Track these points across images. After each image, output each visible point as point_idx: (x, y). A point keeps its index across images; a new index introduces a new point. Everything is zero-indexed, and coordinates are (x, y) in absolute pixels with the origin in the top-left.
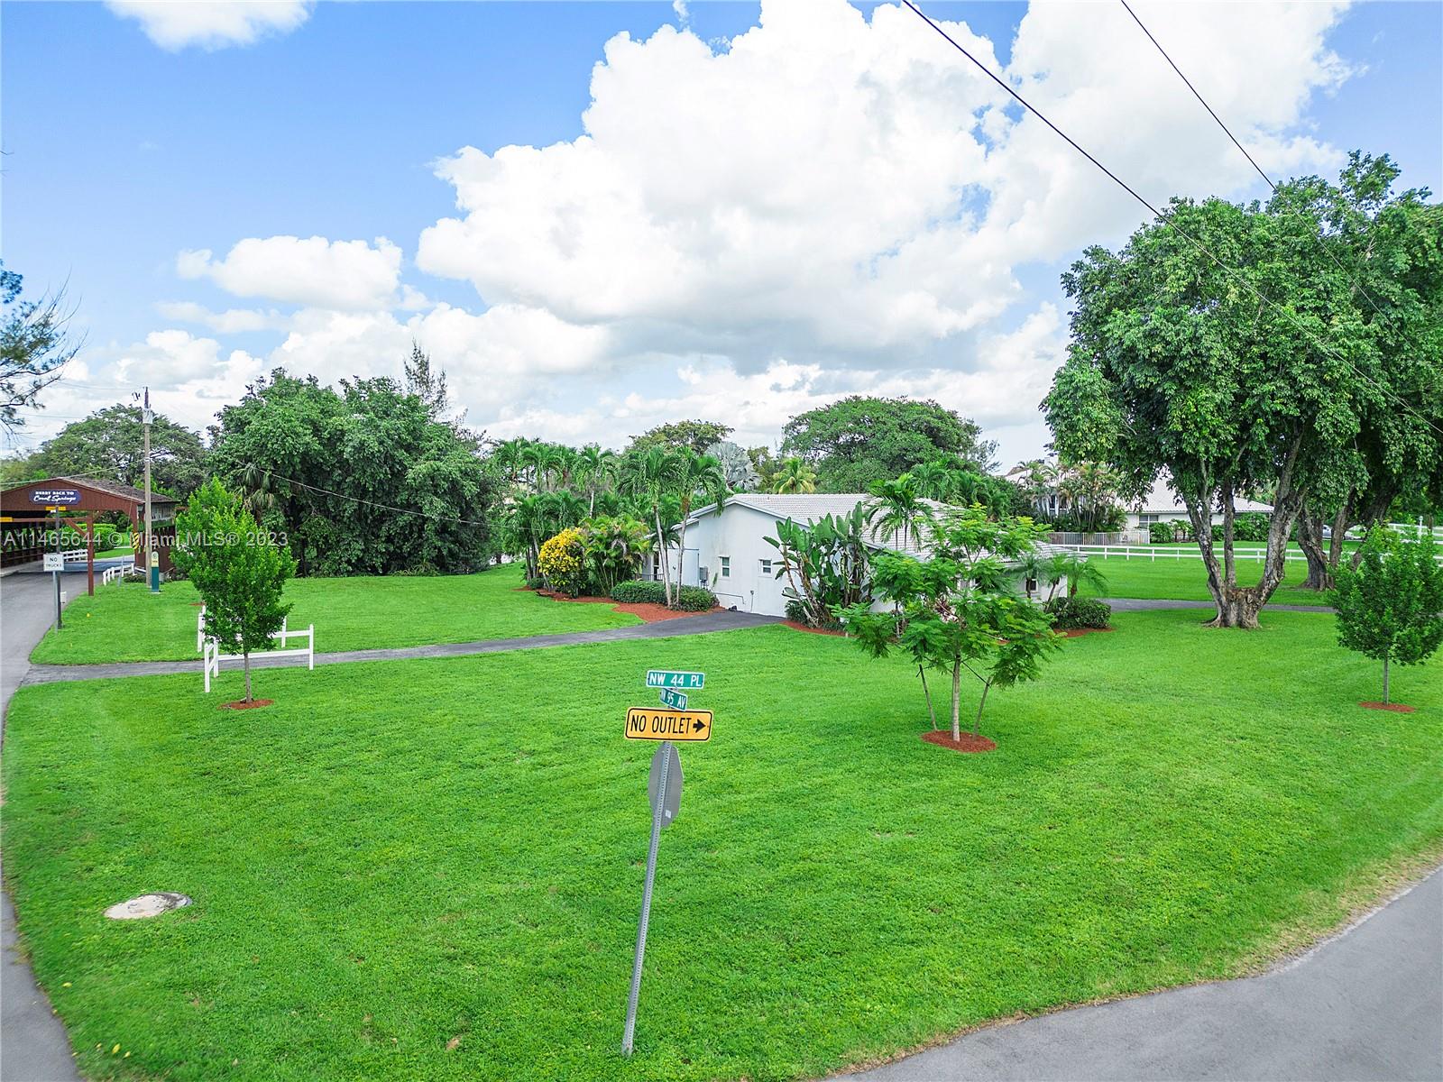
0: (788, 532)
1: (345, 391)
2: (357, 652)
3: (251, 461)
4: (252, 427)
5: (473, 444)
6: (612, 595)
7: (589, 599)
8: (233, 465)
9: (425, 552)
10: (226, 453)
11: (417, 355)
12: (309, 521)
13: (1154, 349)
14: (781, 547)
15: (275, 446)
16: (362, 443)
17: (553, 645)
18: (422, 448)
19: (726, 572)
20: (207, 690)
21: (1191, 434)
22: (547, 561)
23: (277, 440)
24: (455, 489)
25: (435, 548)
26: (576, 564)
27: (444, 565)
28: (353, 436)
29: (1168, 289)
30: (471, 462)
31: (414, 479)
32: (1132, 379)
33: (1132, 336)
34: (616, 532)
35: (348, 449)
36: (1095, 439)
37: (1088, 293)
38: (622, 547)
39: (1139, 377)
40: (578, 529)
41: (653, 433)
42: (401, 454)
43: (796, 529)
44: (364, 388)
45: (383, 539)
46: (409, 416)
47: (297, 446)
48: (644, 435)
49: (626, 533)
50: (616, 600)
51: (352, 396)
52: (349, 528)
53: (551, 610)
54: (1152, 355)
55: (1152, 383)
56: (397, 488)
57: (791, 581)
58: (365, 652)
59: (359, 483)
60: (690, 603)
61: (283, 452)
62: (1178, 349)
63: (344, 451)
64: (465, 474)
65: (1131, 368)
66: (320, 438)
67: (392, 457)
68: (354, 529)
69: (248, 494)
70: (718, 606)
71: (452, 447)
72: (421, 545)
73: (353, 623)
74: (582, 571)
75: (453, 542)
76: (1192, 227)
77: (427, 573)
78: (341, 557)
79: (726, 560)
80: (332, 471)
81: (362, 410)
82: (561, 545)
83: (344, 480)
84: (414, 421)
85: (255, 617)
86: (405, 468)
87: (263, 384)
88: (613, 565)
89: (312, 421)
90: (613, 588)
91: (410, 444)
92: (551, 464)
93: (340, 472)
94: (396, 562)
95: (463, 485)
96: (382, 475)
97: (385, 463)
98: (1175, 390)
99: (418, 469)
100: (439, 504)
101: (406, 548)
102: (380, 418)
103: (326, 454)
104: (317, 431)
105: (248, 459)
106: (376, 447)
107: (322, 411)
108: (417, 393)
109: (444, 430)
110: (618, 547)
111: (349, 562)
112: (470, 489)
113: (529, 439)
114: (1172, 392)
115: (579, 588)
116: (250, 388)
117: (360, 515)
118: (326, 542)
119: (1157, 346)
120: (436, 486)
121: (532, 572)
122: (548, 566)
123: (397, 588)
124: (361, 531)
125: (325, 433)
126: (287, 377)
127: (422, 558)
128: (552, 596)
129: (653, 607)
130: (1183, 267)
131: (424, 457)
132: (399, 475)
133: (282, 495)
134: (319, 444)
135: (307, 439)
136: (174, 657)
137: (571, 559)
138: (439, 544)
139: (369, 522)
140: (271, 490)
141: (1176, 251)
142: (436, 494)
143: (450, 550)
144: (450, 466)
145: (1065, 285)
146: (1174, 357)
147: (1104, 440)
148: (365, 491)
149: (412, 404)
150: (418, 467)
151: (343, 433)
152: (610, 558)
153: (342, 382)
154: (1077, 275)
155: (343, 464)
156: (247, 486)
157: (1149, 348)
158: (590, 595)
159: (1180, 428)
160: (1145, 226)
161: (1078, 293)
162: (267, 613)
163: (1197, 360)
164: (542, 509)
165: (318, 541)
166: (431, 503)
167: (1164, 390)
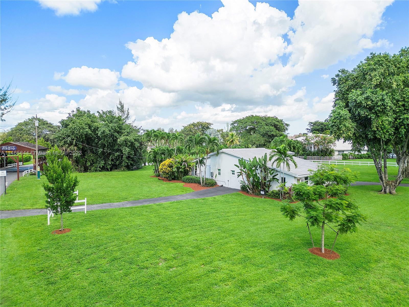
0: (242, 162)
1: (99, 115)
2: (101, 205)
3: (70, 137)
4: (70, 126)
5: (138, 131)
6: (182, 180)
7: (175, 181)
8: (64, 138)
9: (123, 164)
10: (62, 134)
11: (120, 103)
12: (88, 155)
13: (368, 103)
14: (240, 168)
15: (77, 132)
16: (104, 131)
17: (166, 201)
18: (122, 132)
19: (219, 174)
20: (49, 224)
21: (379, 132)
22: (162, 169)
23: (78, 130)
24: (132, 145)
25: (126, 163)
26: (171, 170)
27: (129, 168)
28: (101, 129)
29: (373, 83)
30: (137, 137)
31: (120, 142)
32: (359, 113)
33: (360, 99)
34: (184, 160)
35: (100, 133)
36: (347, 133)
37: (341, 84)
38: (186, 165)
39: (362, 112)
40: (171, 159)
41: (190, 125)
42: (116, 134)
43: (245, 162)
44: (105, 114)
45: (110, 160)
46: (118, 122)
47: (84, 132)
48: (187, 126)
49: (187, 160)
50: (184, 182)
51: (101, 116)
52: (100, 157)
53: (163, 186)
54: (367, 105)
55: (366, 114)
56: (115, 144)
57: (243, 179)
58: (104, 204)
59: (103, 143)
60: (208, 184)
61: (79, 134)
62: (377, 103)
63: (98, 134)
64: (135, 140)
65: (359, 110)
66: (91, 129)
67: (113, 135)
68: (101, 157)
69: (69, 147)
70: (217, 185)
71: (131, 131)
72: (122, 162)
73: (100, 191)
74: (173, 172)
75: (132, 161)
76: (381, 62)
77: (124, 170)
78: (97, 166)
79: (219, 170)
80: (95, 139)
81: (104, 121)
82: (166, 164)
83: (98, 142)
84: (120, 124)
85: (64, 202)
86: (117, 138)
87: (73, 112)
88: (183, 171)
89: (88, 124)
90: (183, 178)
91: (119, 131)
92: (163, 138)
93: (97, 140)
94: (114, 167)
95: (135, 144)
96: (110, 141)
97: (111, 137)
98: (375, 117)
99: (121, 139)
100: (128, 149)
101: (117, 163)
102: (110, 123)
103: (93, 134)
104: (90, 127)
105: (69, 136)
106: (108, 132)
107: (92, 121)
108: (121, 115)
109: (129, 126)
110: (184, 165)
111: (100, 167)
112: (137, 144)
113: (156, 130)
114: (374, 118)
115: (172, 178)
116: (70, 114)
117: (103, 153)
118: (93, 161)
119: (369, 102)
120: (127, 144)
121: (156, 171)
122: (162, 171)
123: (115, 176)
124: (104, 158)
125: (93, 128)
126: (81, 110)
127: (122, 166)
128: (163, 180)
129: (196, 185)
130: (378, 75)
131: (123, 135)
132: (115, 140)
133: (79, 147)
134: (91, 131)
135: (87, 130)
136: (40, 207)
137: (169, 169)
138: (128, 161)
139: (106, 155)
140: (76, 145)
141: (375, 70)
142: (126, 146)
143: (131, 163)
144: (131, 138)
145: (332, 82)
146: (375, 106)
147: (349, 133)
148: (105, 145)
149: (119, 119)
150: (121, 138)
151: (98, 128)
152: (182, 169)
153: (98, 112)
154: (337, 78)
155: (98, 137)
156: (68, 144)
157: (366, 103)
158: (175, 180)
159: (376, 130)
160: (361, 62)
161: (337, 84)
162: (68, 200)
163: (382, 107)
164: (160, 152)
165: (90, 161)
166: (125, 149)
167: (371, 117)
